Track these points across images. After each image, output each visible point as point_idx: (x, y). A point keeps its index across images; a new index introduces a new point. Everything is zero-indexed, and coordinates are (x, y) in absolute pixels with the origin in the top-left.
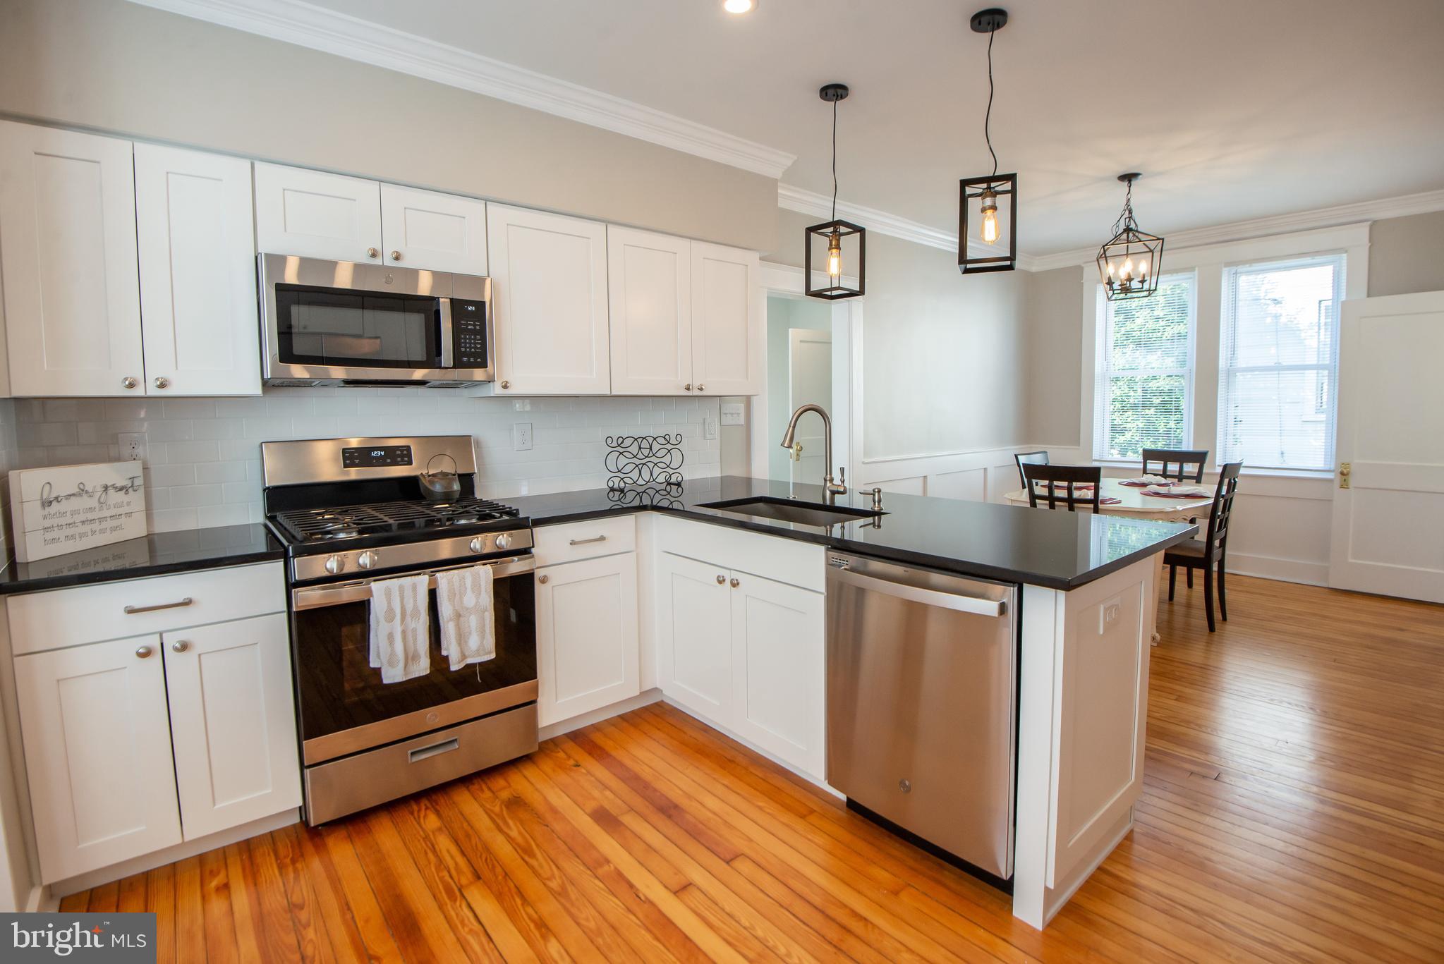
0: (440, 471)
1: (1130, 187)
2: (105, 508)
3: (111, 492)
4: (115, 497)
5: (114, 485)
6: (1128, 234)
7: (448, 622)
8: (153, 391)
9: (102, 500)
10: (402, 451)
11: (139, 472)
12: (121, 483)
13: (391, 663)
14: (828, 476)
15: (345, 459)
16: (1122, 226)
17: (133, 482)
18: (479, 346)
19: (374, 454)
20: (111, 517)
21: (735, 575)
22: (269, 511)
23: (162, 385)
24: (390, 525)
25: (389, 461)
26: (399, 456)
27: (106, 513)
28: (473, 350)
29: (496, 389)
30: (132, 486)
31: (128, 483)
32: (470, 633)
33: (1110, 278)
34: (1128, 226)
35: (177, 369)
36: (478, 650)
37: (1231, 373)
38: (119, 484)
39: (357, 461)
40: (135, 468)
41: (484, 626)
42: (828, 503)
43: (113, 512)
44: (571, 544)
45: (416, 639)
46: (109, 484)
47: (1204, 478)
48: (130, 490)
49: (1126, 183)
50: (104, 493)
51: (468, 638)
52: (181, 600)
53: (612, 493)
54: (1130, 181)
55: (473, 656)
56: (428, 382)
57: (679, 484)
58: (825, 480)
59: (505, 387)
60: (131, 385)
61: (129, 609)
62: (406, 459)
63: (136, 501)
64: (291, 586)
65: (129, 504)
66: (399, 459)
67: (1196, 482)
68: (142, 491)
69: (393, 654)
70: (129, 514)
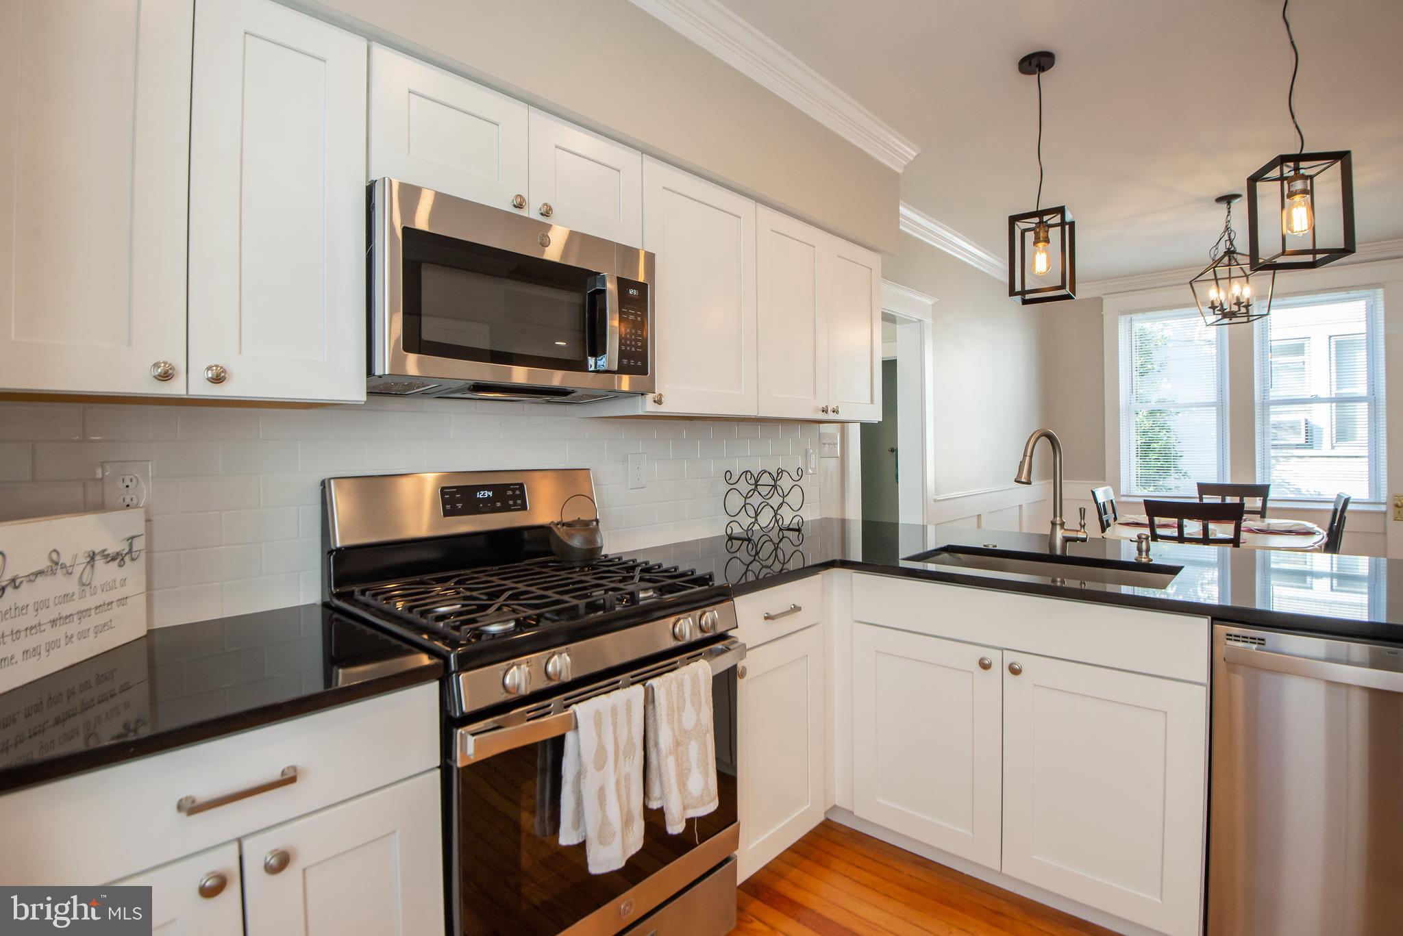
0: (576, 519)
1: (1229, 208)
2: (88, 594)
3: (99, 562)
4: (105, 572)
5: (104, 551)
6: (1229, 257)
7: (667, 756)
8: (201, 388)
9: (85, 579)
10: (514, 490)
11: (140, 528)
12: (114, 547)
13: (603, 840)
14: (1058, 519)
15: (444, 502)
16: (1222, 249)
17: (131, 545)
18: (639, 344)
19: (480, 495)
20: (96, 608)
21: (1010, 658)
22: (336, 586)
23: (218, 379)
24: (576, 606)
25: (498, 504)
26: (511, 497)
27: (90, 602)
28: (633, 349)
29: (647, 406)
30: (130, 551)
31: (122, 547)
32: (689, 770)
33: (1212, 302)
34: (1229, 249)
35: (240, 353)
36: (702, 796)
37: (1266, 405)
38: (111, 550)
39: (460, 506)
40: (131, 522)
41: (707, 757)
42: (1059, 552)
43: (101, 598)
44: (766, 618)
45: (629, 791)
46: (97, 552)
47: (1268, 513)
48: (127, 558)
49: (1224, 206)
50: (89, 567)
51: (687, 778)
52: (275, 775)
53: (730, 542)
54: (1229, 203)
55: (694, 807)
56: (573, 392)
57: (799, 530)
58: (1054, 524)
59: (659, 402)
60: (166, 376)
61: (188, 805)
62: (519, 502)
63: (133, 573)
64: (450, 723)
65: (123, 582)
66: (511, 502)
67: (1261, 517)
68: (142, 558)
69: (605, 823)
70: (122, 601)
